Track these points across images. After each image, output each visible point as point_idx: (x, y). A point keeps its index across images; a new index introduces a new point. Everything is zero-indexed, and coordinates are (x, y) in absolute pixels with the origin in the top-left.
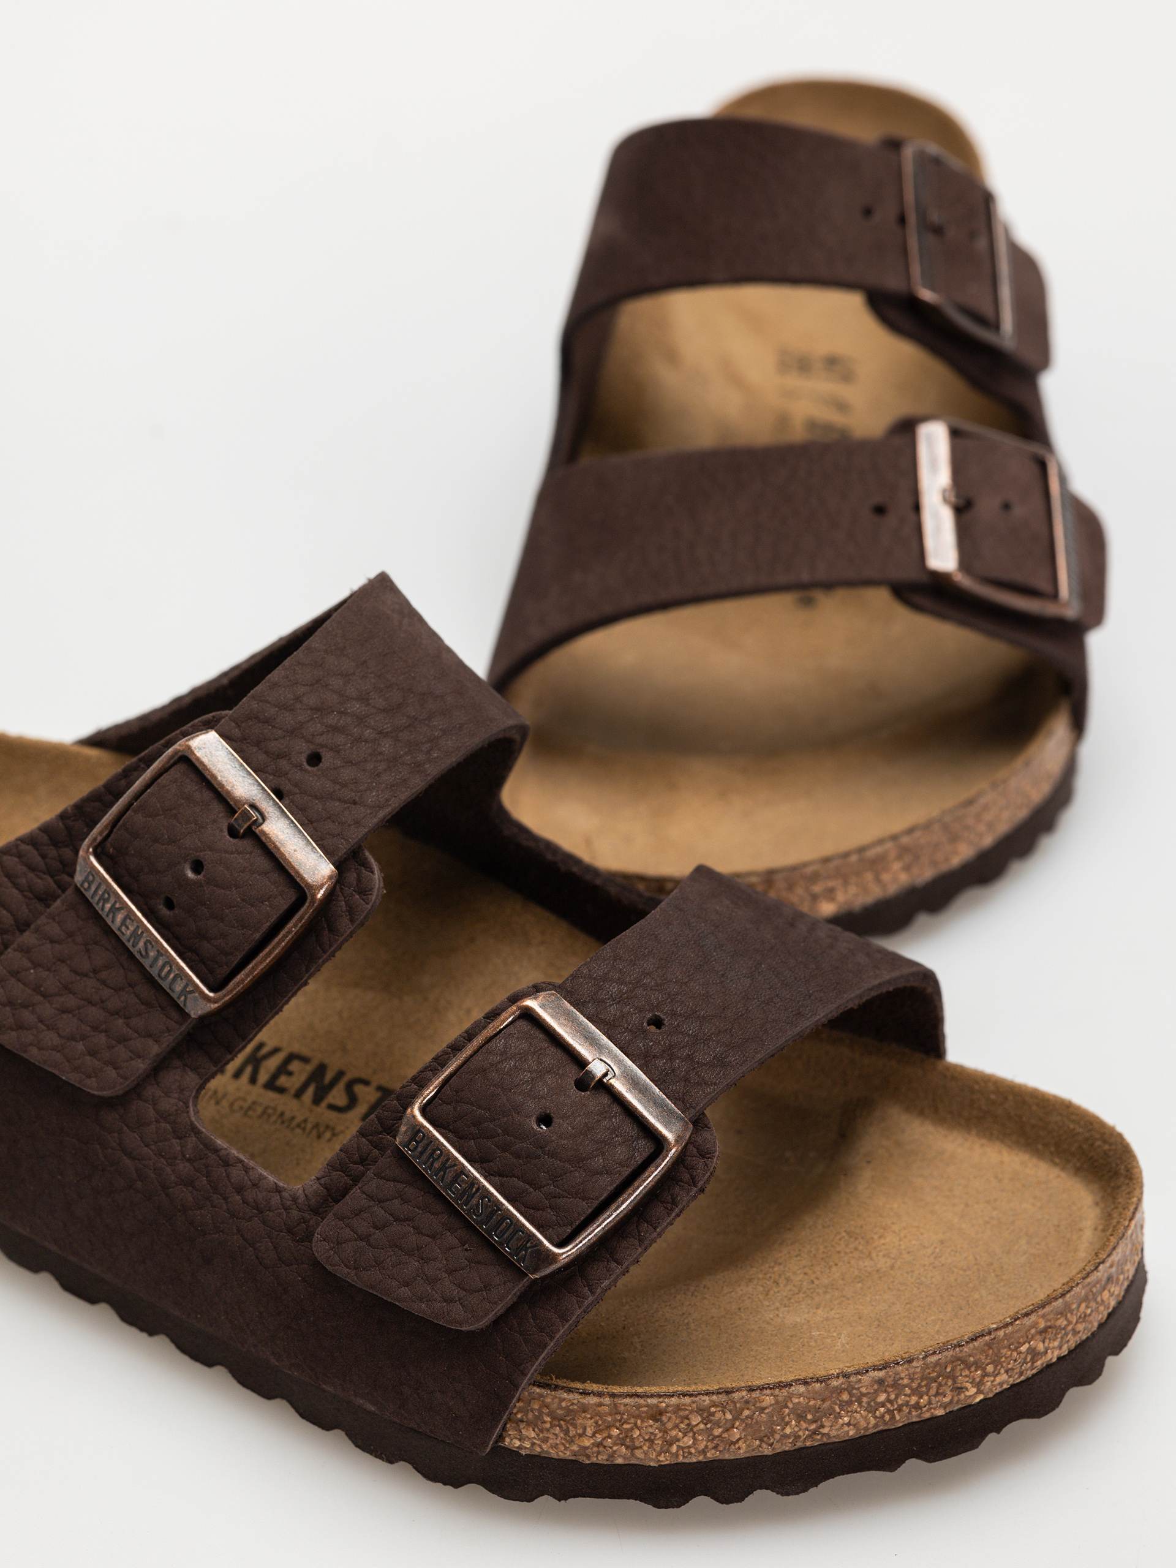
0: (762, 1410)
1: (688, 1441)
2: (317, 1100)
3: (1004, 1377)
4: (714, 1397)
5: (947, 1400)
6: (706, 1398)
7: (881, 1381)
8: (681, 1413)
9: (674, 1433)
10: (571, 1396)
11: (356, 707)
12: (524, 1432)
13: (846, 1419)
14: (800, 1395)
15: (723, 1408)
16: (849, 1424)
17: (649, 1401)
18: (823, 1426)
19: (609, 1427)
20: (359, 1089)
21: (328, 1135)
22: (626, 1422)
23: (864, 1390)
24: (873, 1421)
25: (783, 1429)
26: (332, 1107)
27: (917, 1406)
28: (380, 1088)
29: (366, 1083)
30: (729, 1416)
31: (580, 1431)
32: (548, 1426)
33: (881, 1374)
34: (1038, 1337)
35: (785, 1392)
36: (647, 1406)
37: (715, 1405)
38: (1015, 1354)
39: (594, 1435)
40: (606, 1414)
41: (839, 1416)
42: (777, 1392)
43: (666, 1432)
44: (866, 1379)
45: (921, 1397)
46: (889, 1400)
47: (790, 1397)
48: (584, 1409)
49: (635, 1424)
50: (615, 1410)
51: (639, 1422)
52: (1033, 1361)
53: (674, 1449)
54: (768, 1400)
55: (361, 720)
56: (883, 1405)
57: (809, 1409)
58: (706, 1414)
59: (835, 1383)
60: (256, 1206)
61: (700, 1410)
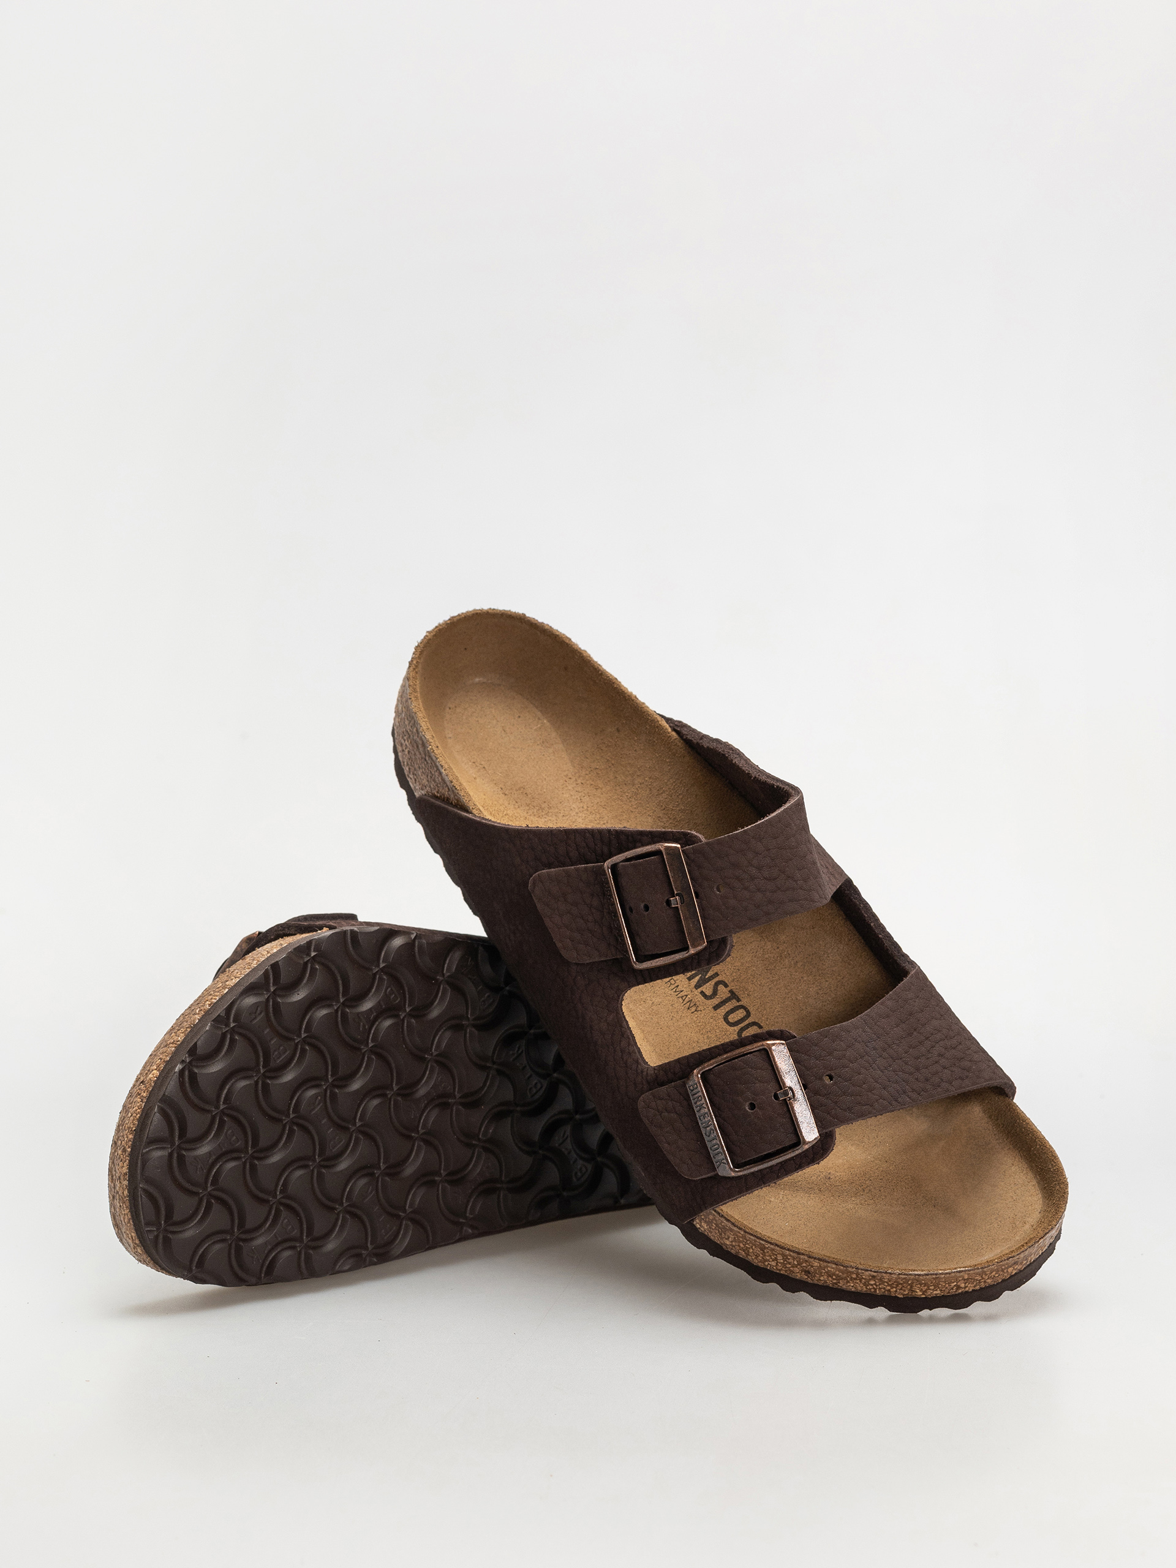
0: (812, 1266)
1: (774, 1263)
2: (697, 986)
3: (939, 1292)
4: (791, 1253)
5: (905, 1293)
6: (788, 1252)
7: (874, 1277)
8: (774, 1252)
9: (768, 1258)
10: (727, 1223)
11: (754, 871)
12: (703, 1224)
13: (852, 1285)
14: (833, 1268)
15: (794, 1259)
16: (853, 1286)
17: (761, 1242)
18: (839, 1283)
19: (740, 1242)
20: (721, 987)
21: (693, 1009)
22: (748, 1244)
23: (864, 1277)
24: (865, 1289)
25: (820, 1277)
26: (702, 993)
27: (889, 1290)
28: (731, 992)
29: (726, 986)
30: (796, 1263)
31: (726, 1237)
32: (714, 1228)
33: (875, 1274)
34: (963, 1281)
35: (825, 1264)
36: (760, 1243)
37: (790, 1256)
38: (947, 1285)
39: (732, 1242)
40: (740, 1237)
41: (848, 1282)
42: (821, 1262)
43: (765, 1255)
44: (867, 1273)
45: (892, 1288)
46: (875, 1284)
47: (827, 1267)
48: (731, 1230)
49: (752, 1247)
50: (744, 1237)
51: (754, 1247)
52: (957, 1289)
53: (767, 1263)
54: (816, 1264)
55: (752, 878)
56: (872, 1285)
57: (834, 1274)
58: (785, 1257)
59: (850, 1269)
60: (626, 1063)
61: (783, 1255)
